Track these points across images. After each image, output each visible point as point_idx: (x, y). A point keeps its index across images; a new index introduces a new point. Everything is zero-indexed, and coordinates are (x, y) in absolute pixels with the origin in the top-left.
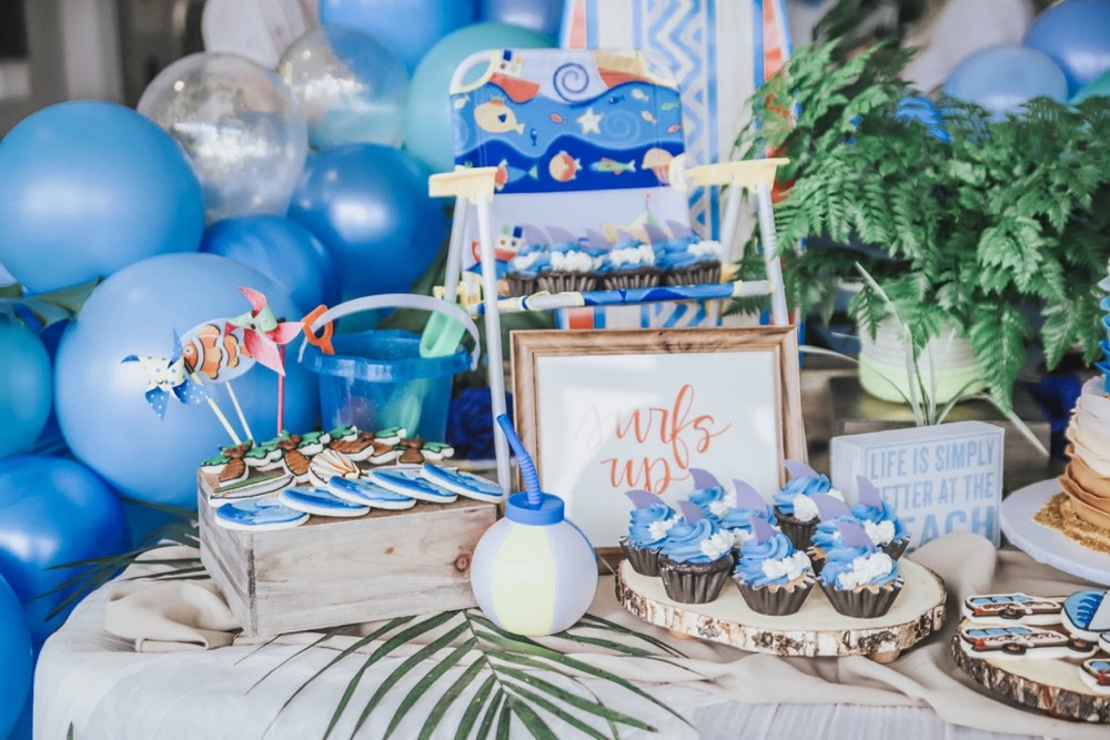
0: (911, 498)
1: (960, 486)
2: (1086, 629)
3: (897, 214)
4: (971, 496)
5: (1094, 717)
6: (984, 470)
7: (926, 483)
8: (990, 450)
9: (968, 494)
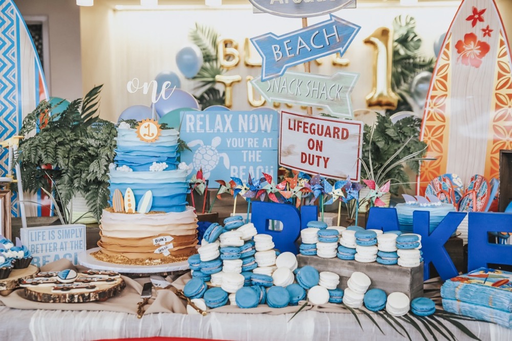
0: (48, 248)
1: (69, 245)
2: (65, 279)
3: (57, 154)
4: (74, 248)
5: (52, 301)
6: (79, 239)
7: (54, 243)
8: (81, 232)
9: (72, 247)
